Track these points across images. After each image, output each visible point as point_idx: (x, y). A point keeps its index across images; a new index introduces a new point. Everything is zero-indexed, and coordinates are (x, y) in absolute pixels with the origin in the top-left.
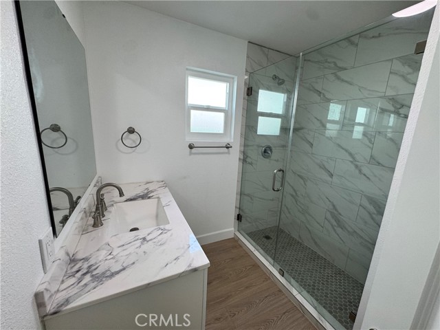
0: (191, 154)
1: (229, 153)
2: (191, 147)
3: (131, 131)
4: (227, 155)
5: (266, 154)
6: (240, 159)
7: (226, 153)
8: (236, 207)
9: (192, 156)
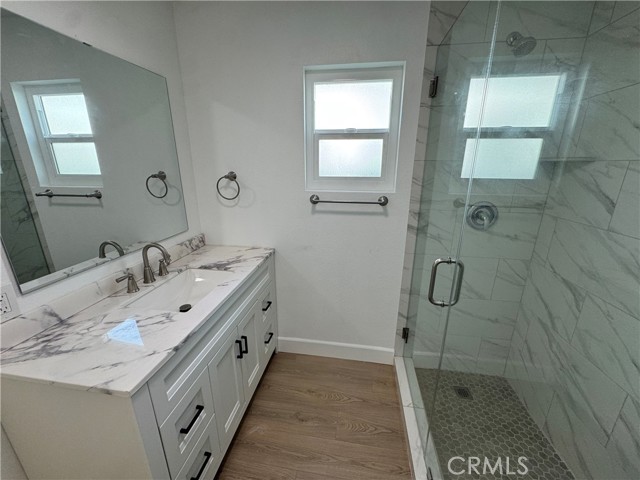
0: (314, 212)
1: (385, 214)
2: (315, 201)
3: (232, 177)
4: (382, 218)
5: (479, 221)
6: (410, 227)
7: (381, 214)
8: (400, 314)
9: (317, 216)
